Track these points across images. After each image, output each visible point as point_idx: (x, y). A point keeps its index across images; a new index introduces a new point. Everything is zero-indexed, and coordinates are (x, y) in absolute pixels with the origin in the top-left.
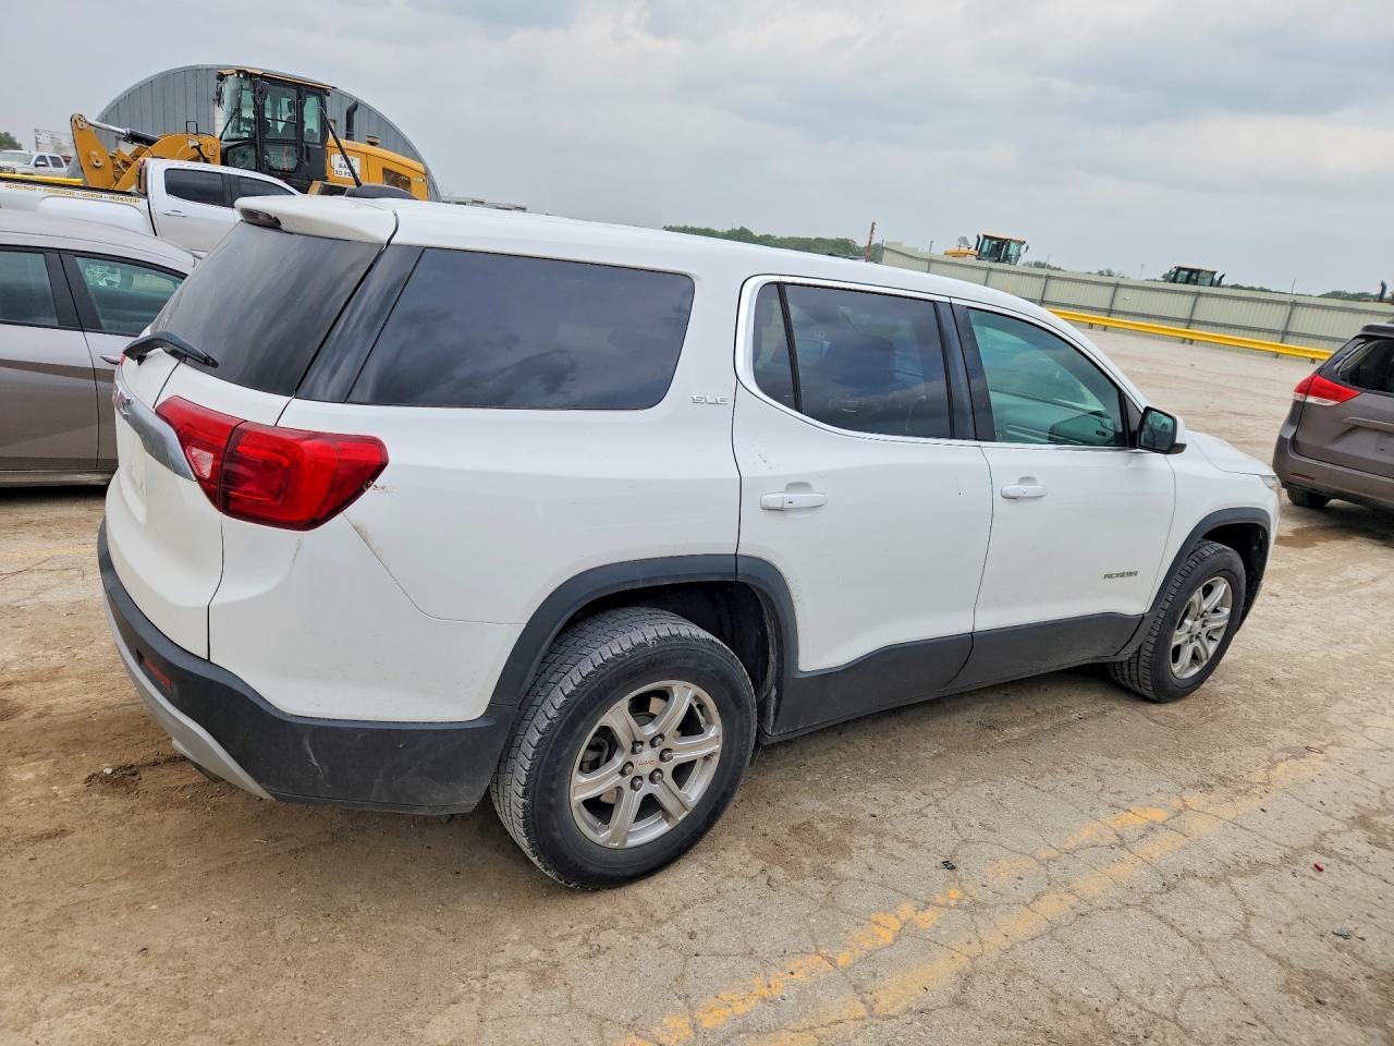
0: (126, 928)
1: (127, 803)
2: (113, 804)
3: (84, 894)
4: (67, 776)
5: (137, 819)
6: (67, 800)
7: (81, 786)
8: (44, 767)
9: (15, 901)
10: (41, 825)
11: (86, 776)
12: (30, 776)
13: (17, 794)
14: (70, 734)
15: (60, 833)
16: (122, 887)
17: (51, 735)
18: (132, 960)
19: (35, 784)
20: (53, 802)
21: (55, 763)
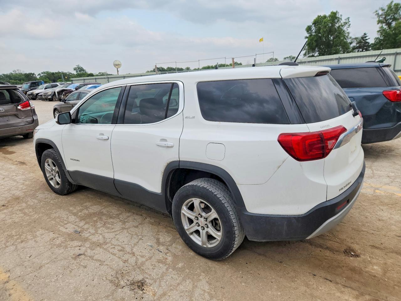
0: (367, 222)
1: (352, 245)
2: (356, 247)
3: (373, 232)
4: (364, 261)
5: (352, 241)
6: (367, 254)
7: (362, 256)
8: (369, 269)
9: (388, 238)
10: (376, 251)
11: (358, 258)
12: (375, 267)
13: (381, 263)
14: (357, 277)
15: (373, 247)
16: (364, 229)
17: (363, 280)
18: (369, 217)
19: (374, 263)
20: (371, 256)
21: (366, 268)
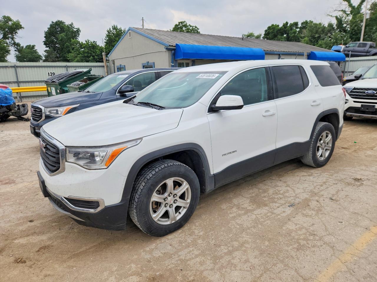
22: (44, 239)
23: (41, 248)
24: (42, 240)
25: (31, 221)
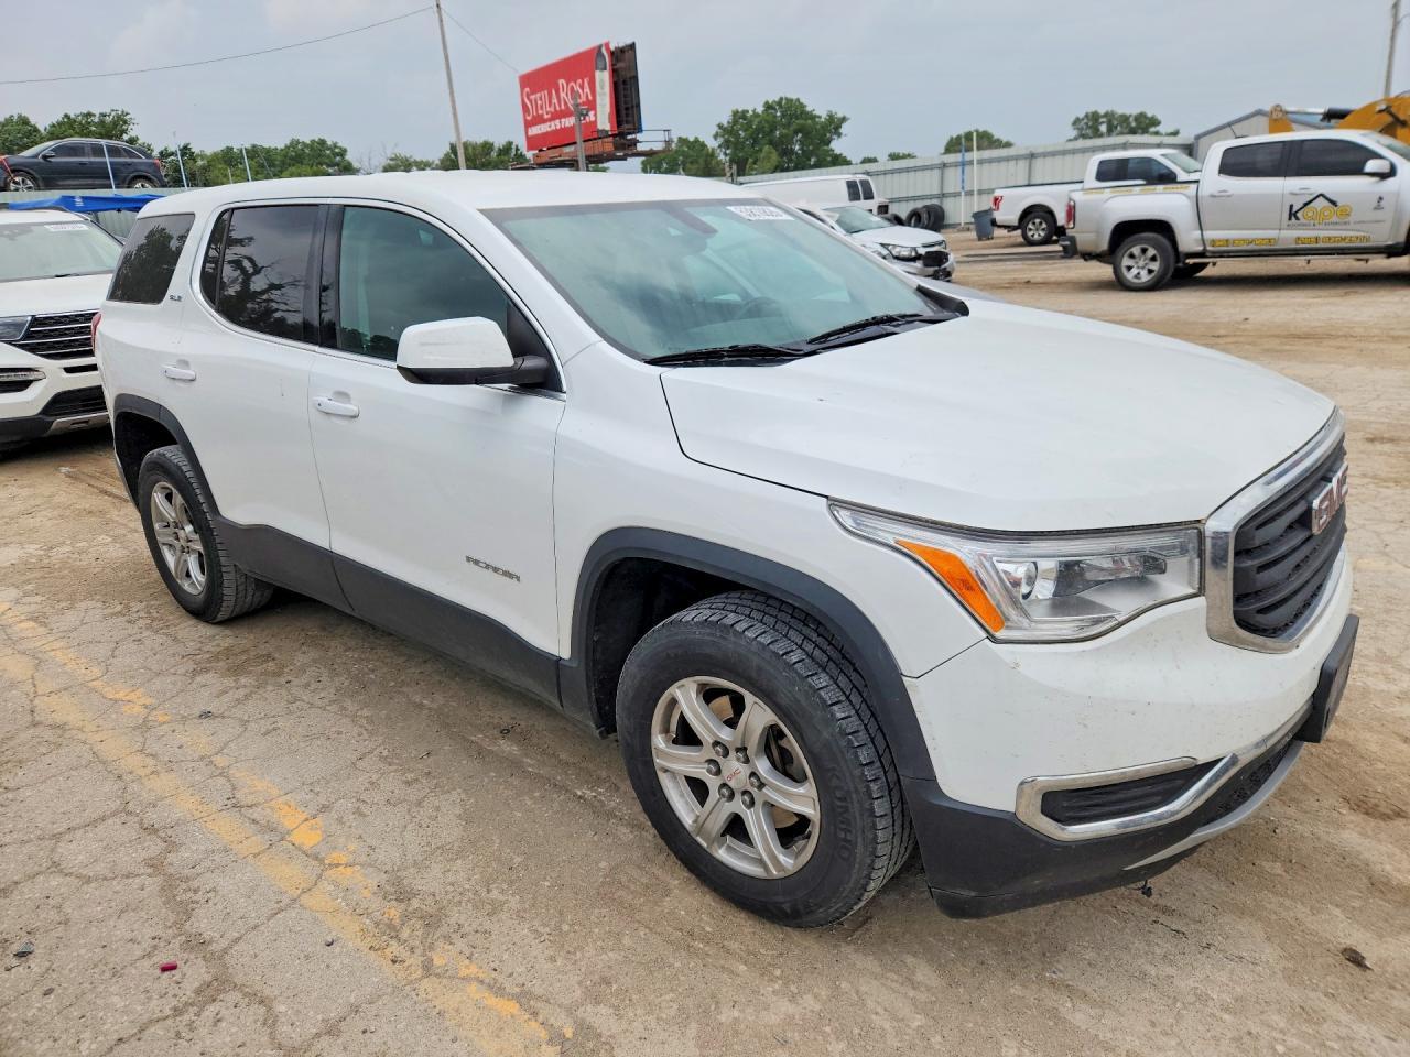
22: (1355, 835)
23: (1386, 817)
24: (1364, 835)
25: (1355, 959)
